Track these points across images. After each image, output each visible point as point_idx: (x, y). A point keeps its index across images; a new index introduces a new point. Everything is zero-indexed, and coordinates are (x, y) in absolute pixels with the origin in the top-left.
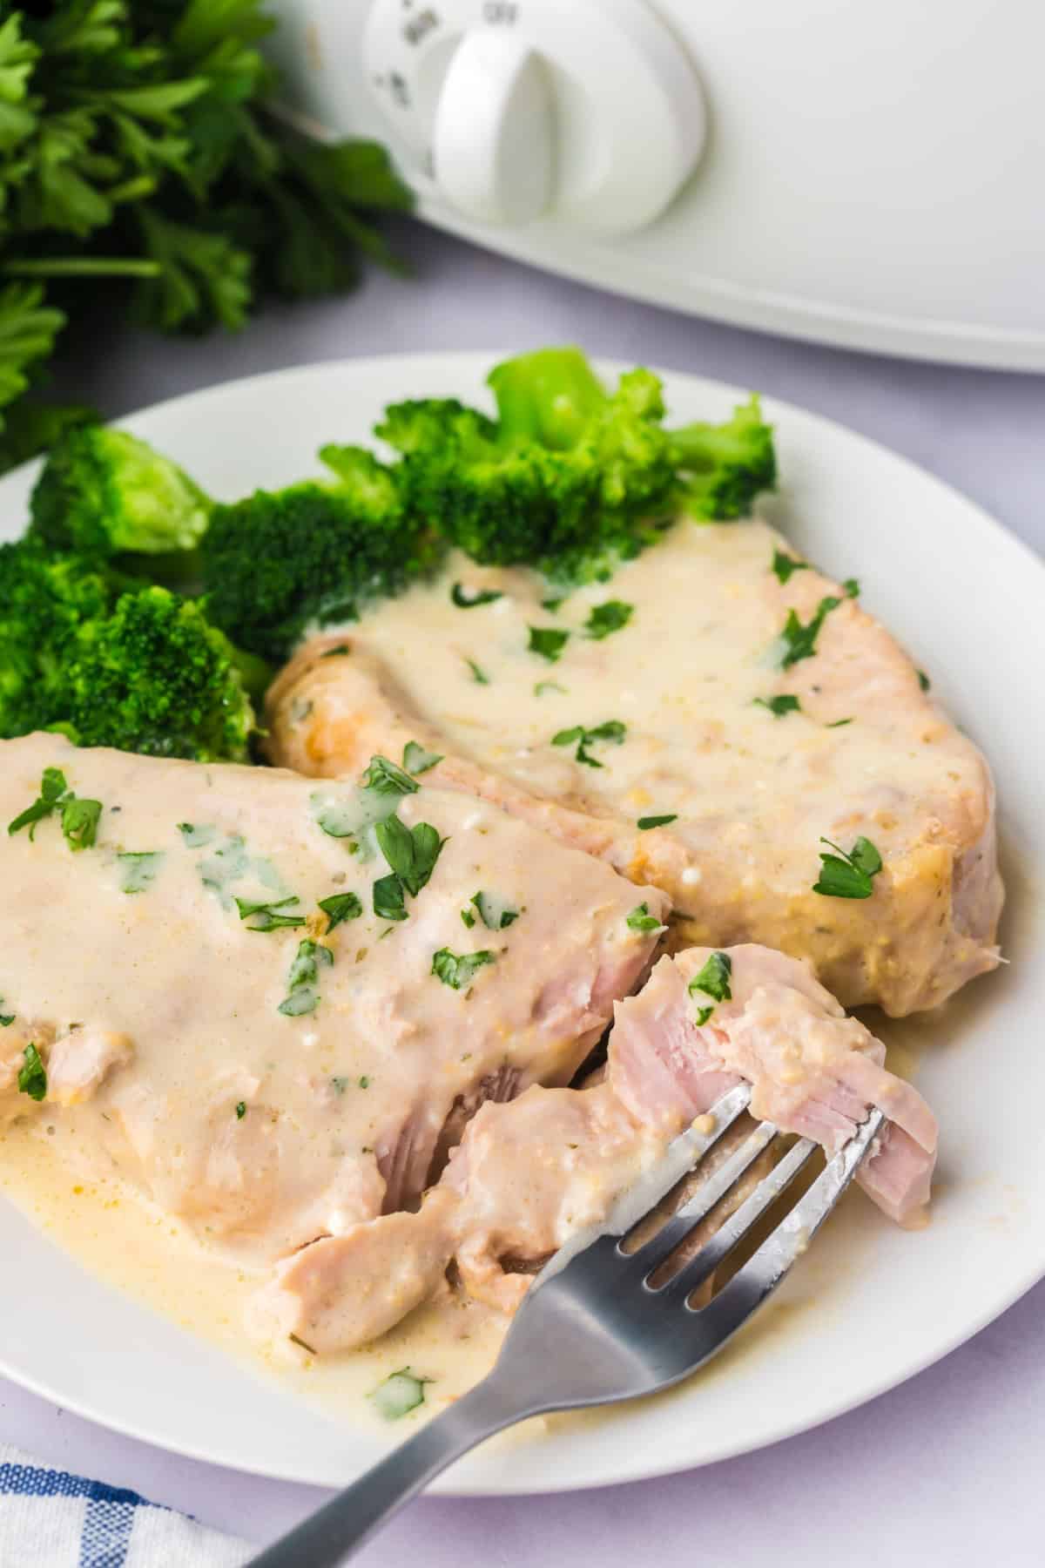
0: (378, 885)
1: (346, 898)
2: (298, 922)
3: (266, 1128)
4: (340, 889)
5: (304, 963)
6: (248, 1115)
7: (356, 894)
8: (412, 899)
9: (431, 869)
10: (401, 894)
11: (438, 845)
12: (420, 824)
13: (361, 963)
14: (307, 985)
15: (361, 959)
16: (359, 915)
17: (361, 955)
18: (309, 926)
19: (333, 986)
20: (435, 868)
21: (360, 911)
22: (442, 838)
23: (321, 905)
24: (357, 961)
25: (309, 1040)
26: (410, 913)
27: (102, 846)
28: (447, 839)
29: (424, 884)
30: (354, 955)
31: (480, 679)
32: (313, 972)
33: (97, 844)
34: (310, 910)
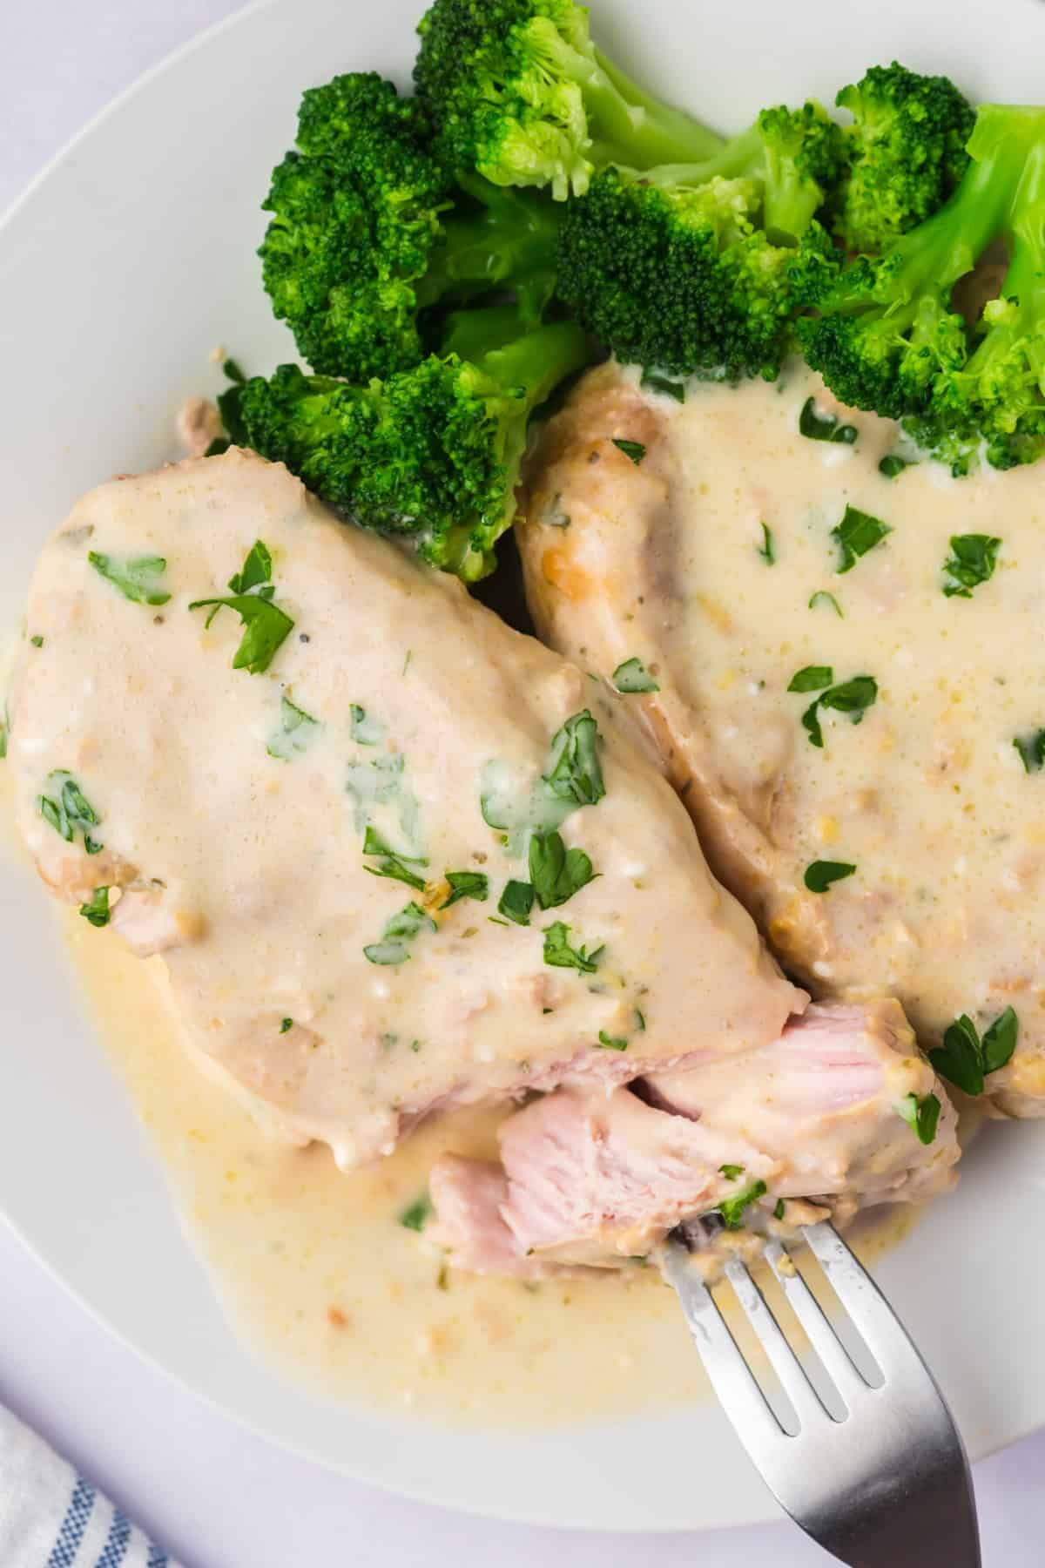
0: (513, 885)
1: (478, 879)
2: (418, 883)
3: (304, 1048)
4: (474, 867)
5: (407, 921)
6: (291, 1031)
7: (488, 880)
8: (539, 912)
9: (571, 895)
10: (532, 901)
11: (589, 875)
12: (580, 851)
13: (465, 941)
14: (403, 939)
15: (468, 936)
16: (482, 900)
17: (469, 933)
18: (428, 893)
19: (428, 950)
20: (574, 896)
21: (484, 898)
22: (594, 873)
23: (449, 877)
24: (463, 937)
25: (380, 990)
26: (531, 922)
27: (273, 676)
28: (599, 875)
29: (556, 905)
30: (461, 932)
31: (768, 554)
32: (414, 931)
33: (269, 672)
34: (435, 878)
